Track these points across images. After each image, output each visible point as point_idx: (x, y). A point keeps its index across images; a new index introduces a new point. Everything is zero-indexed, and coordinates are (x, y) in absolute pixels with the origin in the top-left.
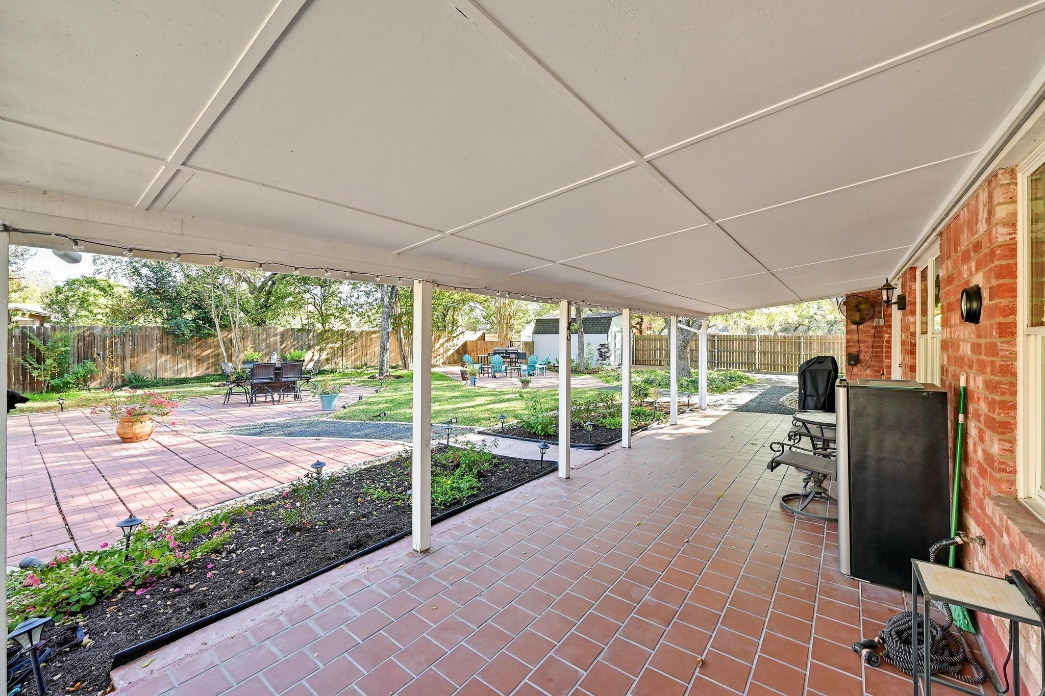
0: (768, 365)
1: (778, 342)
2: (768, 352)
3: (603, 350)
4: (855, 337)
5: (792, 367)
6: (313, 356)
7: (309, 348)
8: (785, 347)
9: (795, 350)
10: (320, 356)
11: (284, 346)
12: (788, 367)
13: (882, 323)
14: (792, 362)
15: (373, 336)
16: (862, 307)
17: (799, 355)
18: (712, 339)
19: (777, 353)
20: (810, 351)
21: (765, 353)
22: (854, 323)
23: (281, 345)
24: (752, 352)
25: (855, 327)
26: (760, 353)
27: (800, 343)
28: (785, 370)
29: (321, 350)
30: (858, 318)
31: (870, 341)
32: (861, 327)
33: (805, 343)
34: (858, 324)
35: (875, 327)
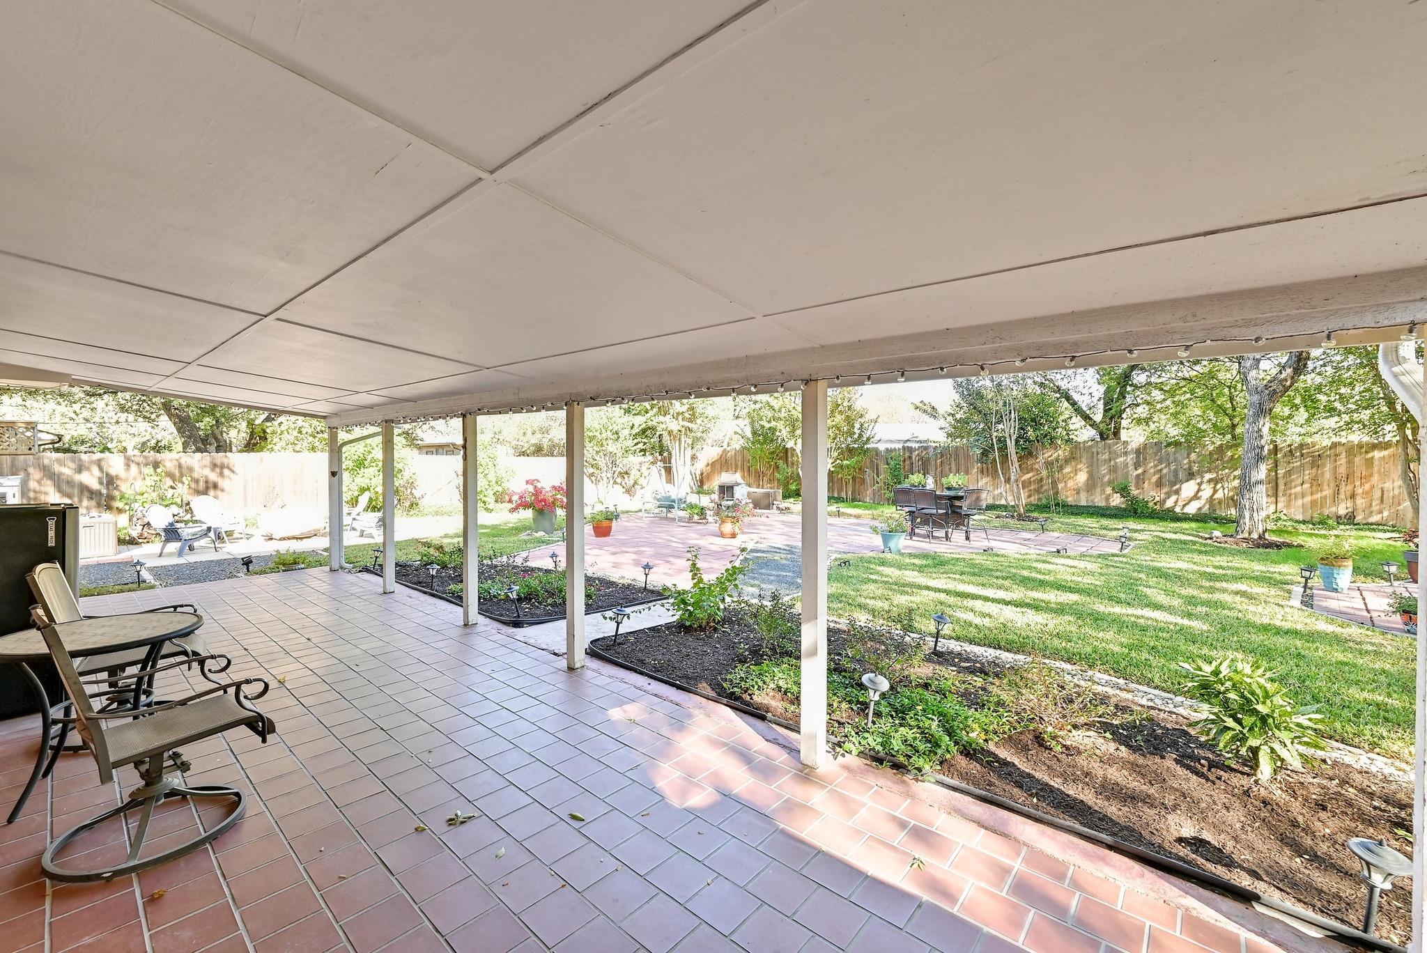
6: (1199, 490)
7: (1191, 475)
10: (1215, 491)
11: (1140, 471)
15: (1377, 454)
23: (1136, 469)
29: (1215, 481)
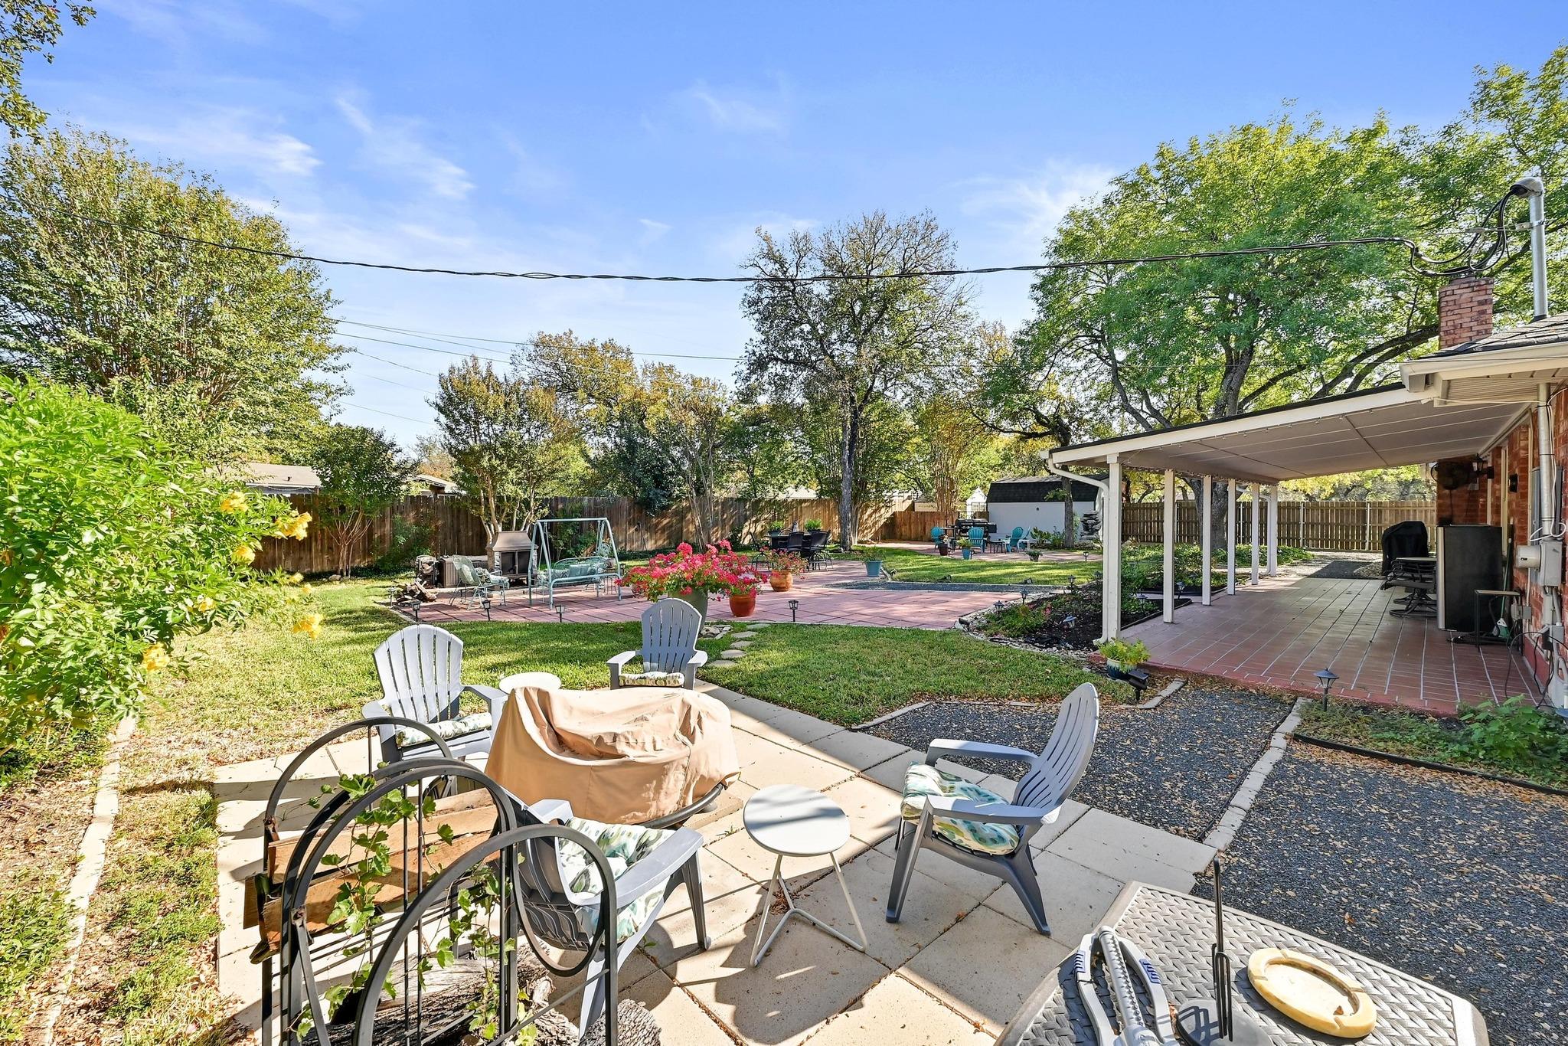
0: (1317, 540)
1: (1332, 511)
2: (1317, 524)
3: (1090, 522)
4: (1448, 502)
5: (1353, 544)
8: (1342, 517)
9: (1358, 521)
12: (1347, 543)
13: (1477, 487)
14: (1353, 536)
16: (1456, 472)
17: (1364, 528)
18: (1281, 508)
19: (1332, 524)
20: (1380, 522)
21: (1313, 526)
22: (1446, 487)
24: (1294, 523)
25: (1447, 491)
26: (1307, 524)
27: (1364, 512)
28: (1342, 547)
30: (1450, 482)
31: (1464, 505)
32: (1454, 491)
33: (1373, 511)
34: (1450, 488)
35: (1470, 492)
